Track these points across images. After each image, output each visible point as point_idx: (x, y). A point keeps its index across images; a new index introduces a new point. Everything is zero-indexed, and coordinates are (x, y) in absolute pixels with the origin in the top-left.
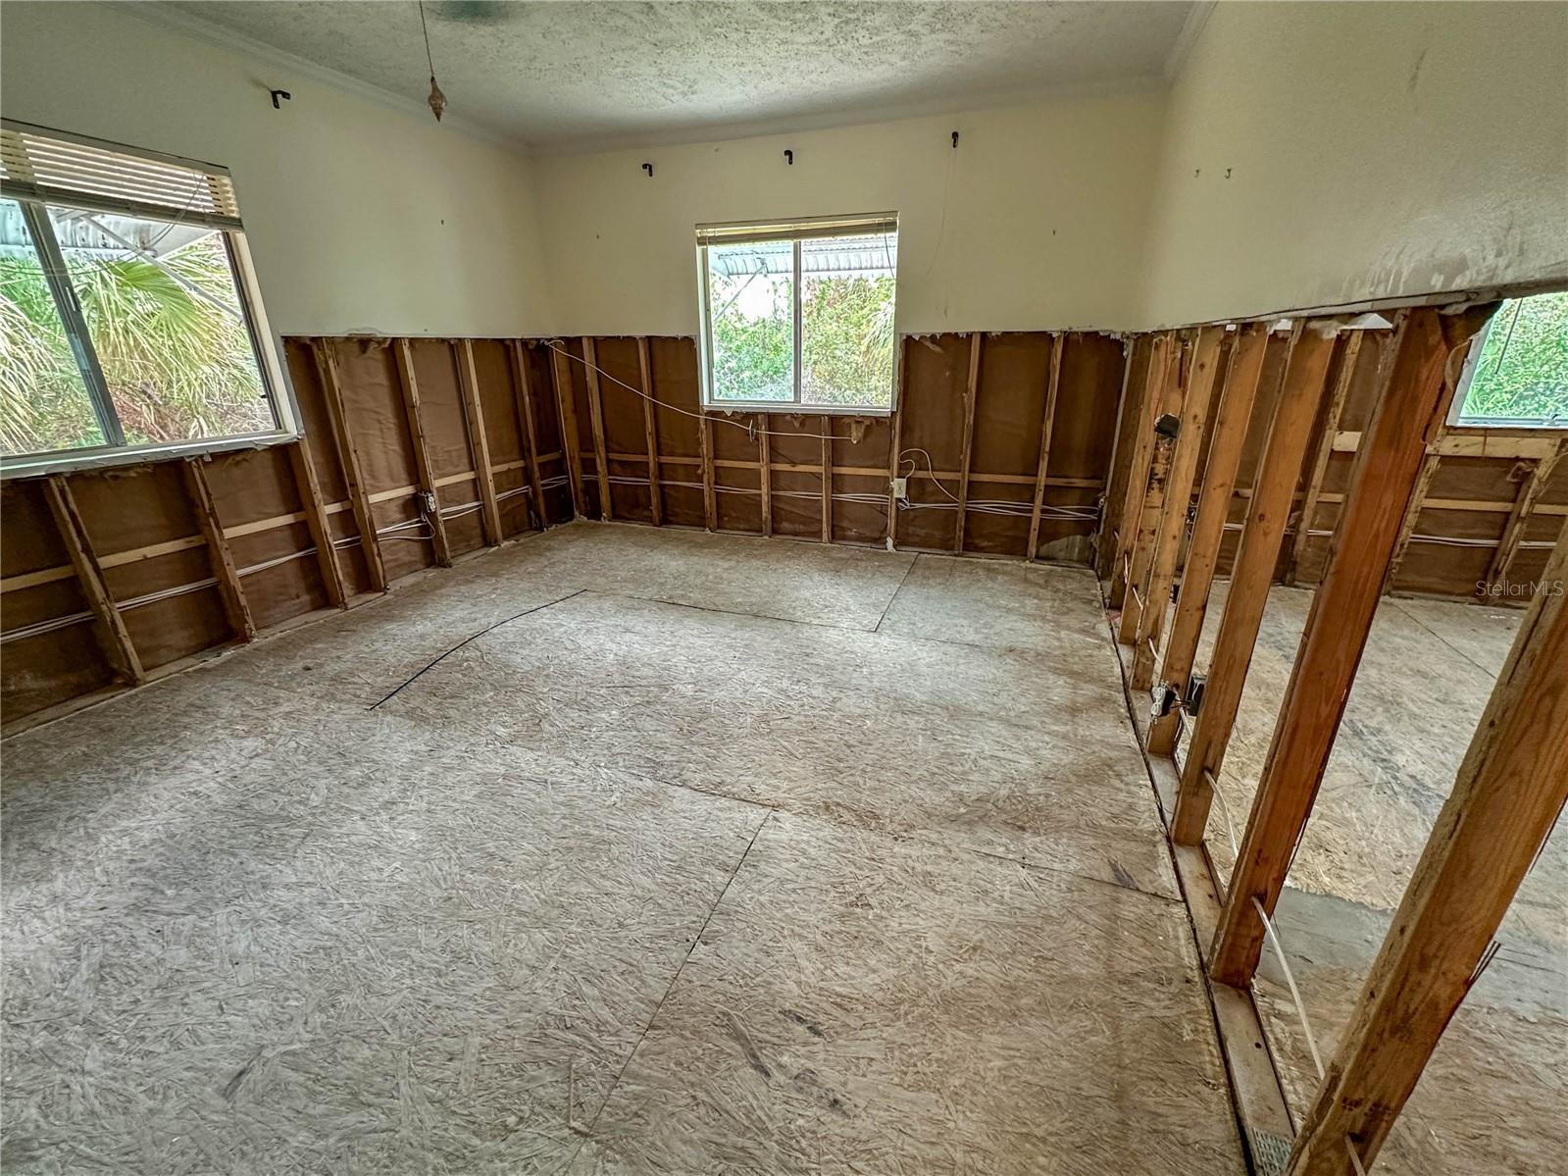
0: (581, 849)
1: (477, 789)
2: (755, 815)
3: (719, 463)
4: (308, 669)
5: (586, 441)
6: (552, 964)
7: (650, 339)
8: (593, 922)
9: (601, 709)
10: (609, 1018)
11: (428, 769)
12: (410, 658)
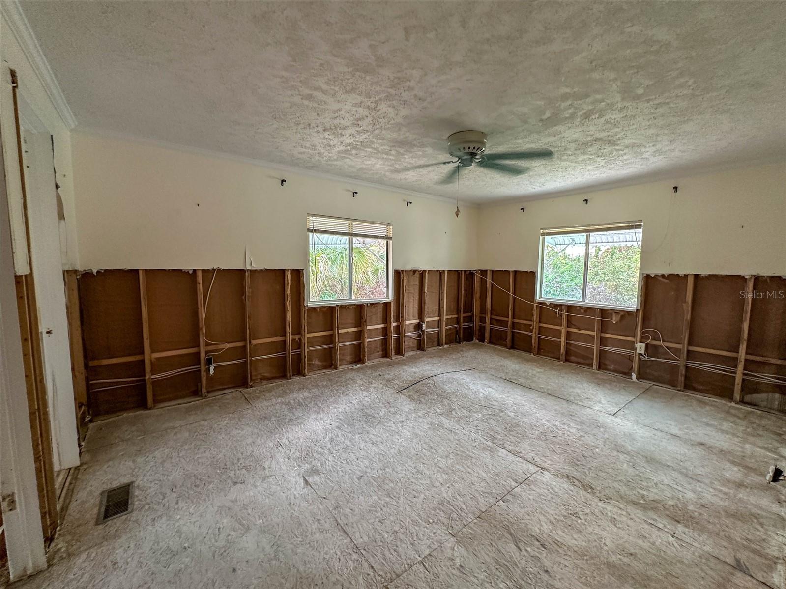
0: (462, 456)
1: (429, 426)
2: (533, 469)
3: (542, 325)
4: (380, 375)
5: (483, 310)
6: (448, 485)
7: (515, 272)
8: (463, 479)
9: (475, 412)
10: (465, 508)
11: (414, 415)
12: (410, 379)
